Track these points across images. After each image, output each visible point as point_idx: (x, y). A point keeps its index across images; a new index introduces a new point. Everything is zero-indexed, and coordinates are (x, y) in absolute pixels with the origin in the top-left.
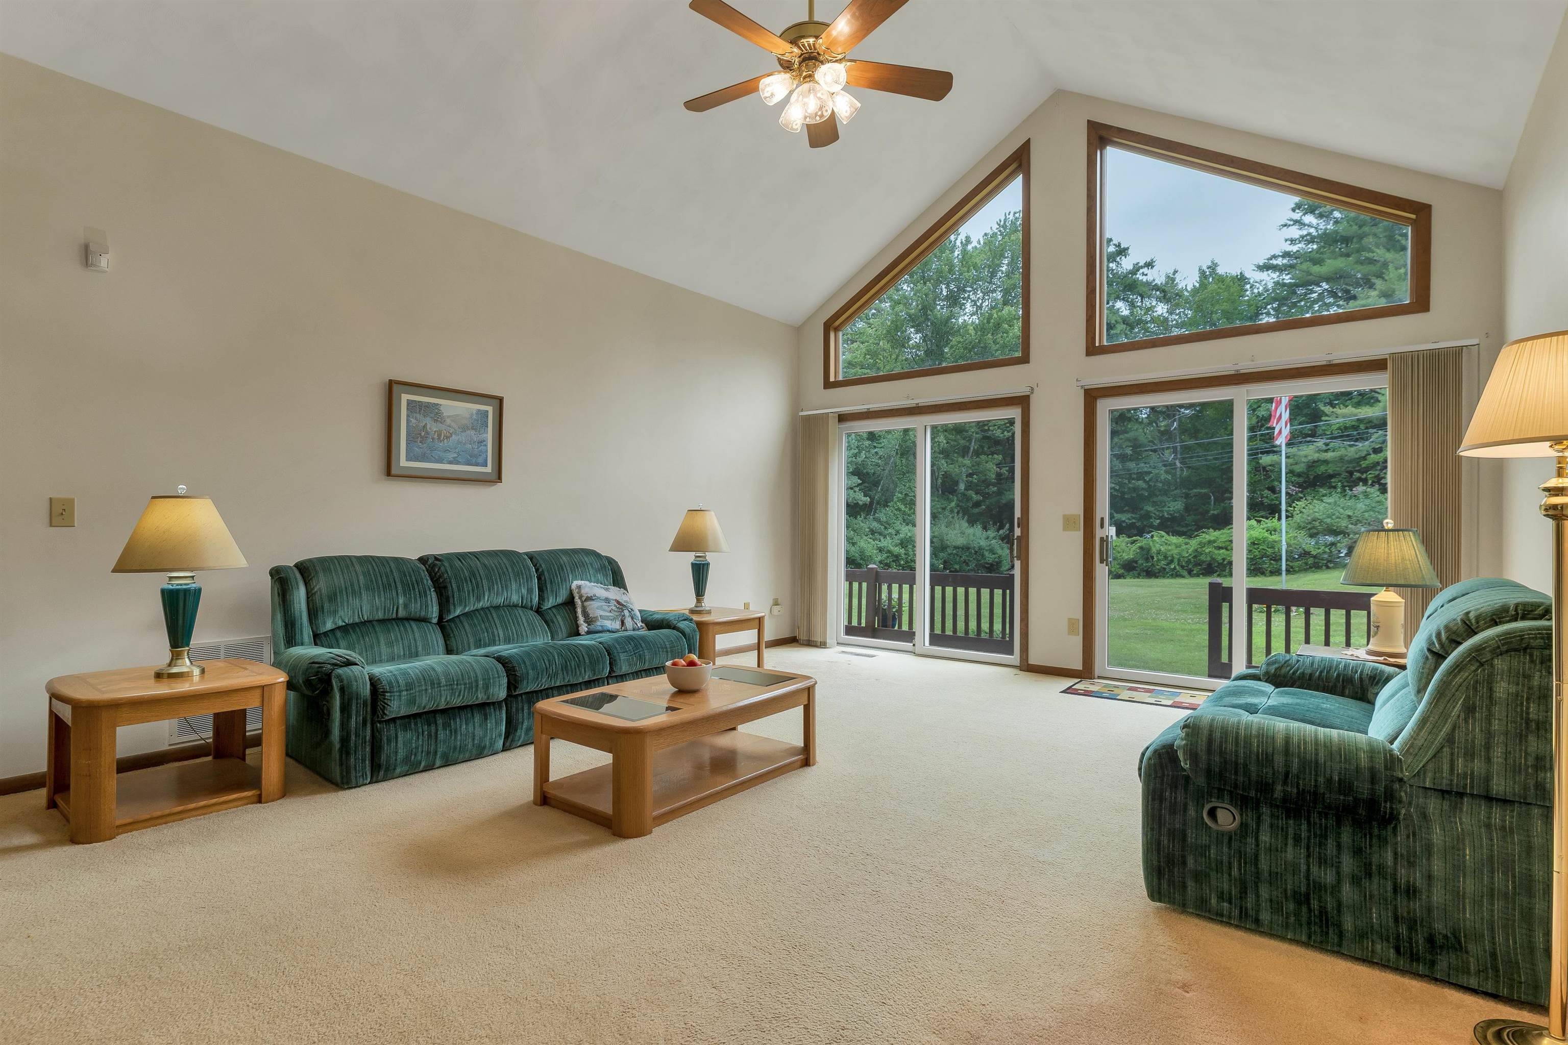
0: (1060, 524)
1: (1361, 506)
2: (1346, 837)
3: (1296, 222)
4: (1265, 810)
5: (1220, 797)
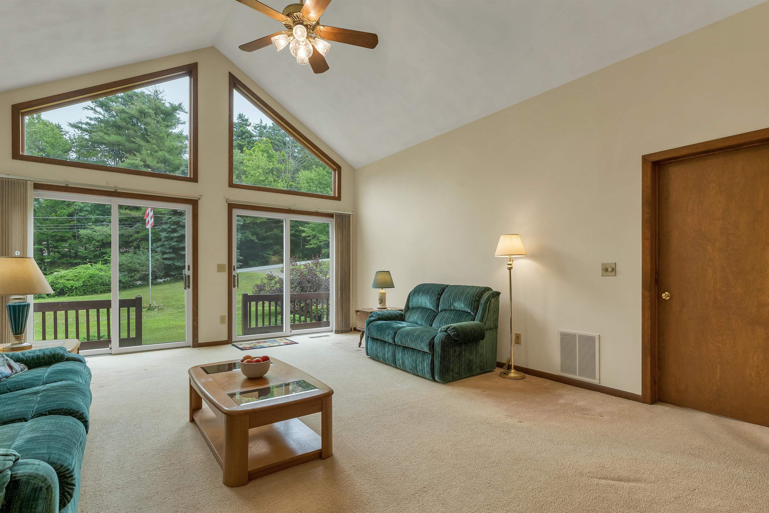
0: (215, 268)
3: (92, 109)
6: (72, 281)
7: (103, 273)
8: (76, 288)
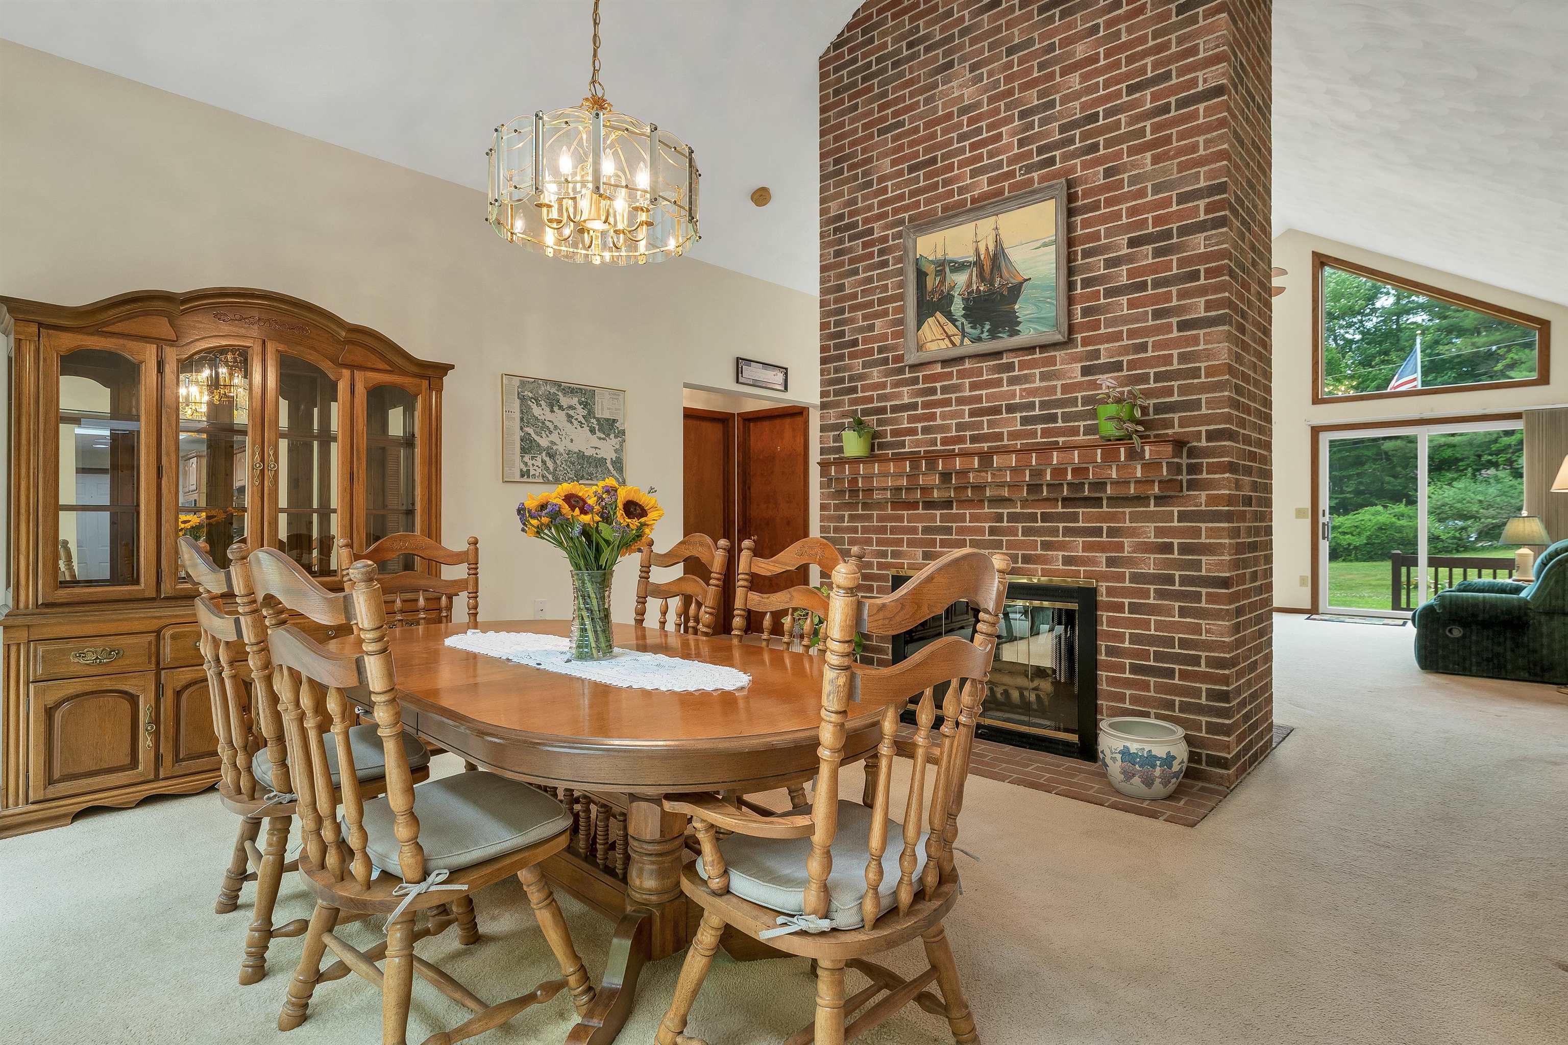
0: (1293, 513)
1: (1492, 490)
2: (1508, 635)
4: (1474, 627)
5: (1454, 624)
6: (1349, 536)
7: (1403, 522)
8: (1356, 548)
